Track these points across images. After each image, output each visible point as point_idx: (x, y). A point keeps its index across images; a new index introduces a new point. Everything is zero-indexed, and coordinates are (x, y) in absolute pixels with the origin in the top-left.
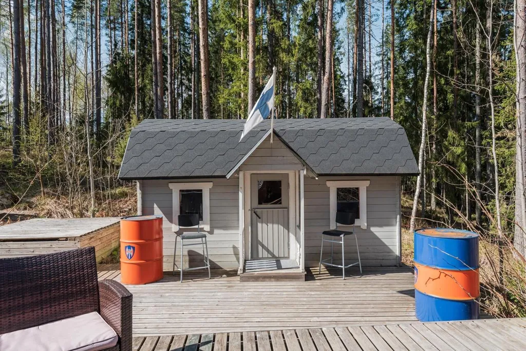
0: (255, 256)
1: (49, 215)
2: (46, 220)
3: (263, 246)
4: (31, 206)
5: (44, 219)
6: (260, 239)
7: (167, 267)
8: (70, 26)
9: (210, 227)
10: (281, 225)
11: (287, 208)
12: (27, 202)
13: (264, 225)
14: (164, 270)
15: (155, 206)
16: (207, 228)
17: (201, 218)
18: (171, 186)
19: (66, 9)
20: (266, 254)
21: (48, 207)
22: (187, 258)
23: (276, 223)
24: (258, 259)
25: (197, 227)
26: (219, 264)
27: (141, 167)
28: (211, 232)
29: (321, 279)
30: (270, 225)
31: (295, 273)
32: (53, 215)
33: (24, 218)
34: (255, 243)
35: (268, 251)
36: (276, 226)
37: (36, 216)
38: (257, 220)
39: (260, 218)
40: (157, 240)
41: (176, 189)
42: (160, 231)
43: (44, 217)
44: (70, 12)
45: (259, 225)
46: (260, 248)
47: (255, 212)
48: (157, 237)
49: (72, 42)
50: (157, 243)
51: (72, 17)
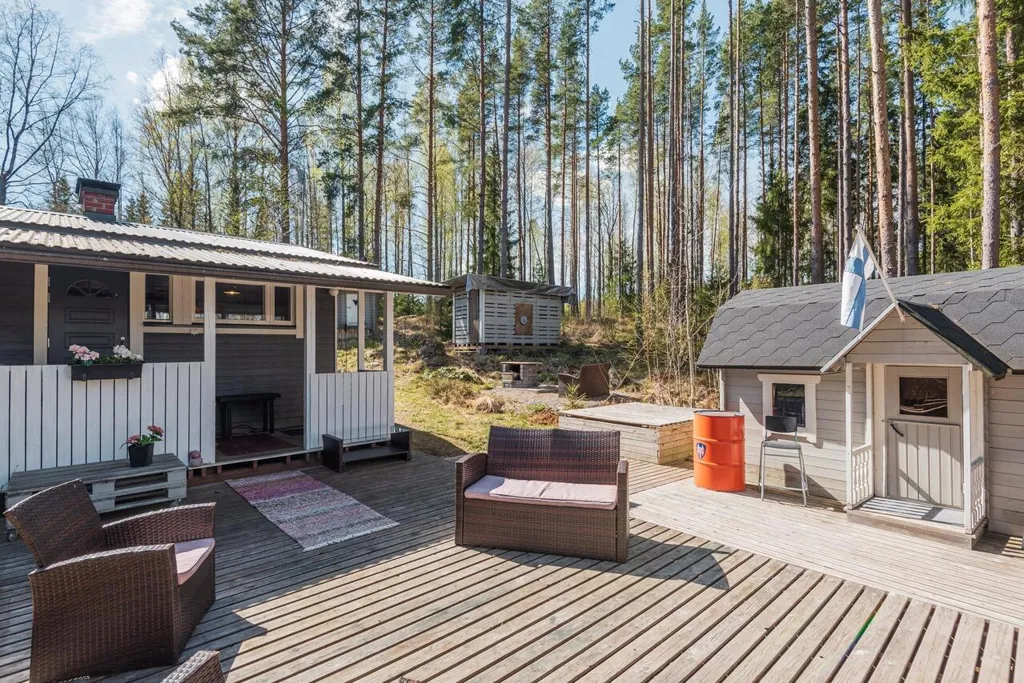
0: (892, 493)
1: (652, 400)
2: (649, 404)
3: (908, 480)
4: (638, 388)
5: (647, 404)
6: (902, 467)
7: (750, 478)
8: (711, 158)
9: (817, 438)
10: (947, 452)
11: (960, 426)
12: (636, 384)
13: (911, 448)
14: (747, 483)
15: (741, 400)
16: (812, 438)
17: (801, 422)
18: (761, 377)
19: (705, 138)
20: (914, 494)
21: (651, 391)
22: (783, 475)
23: (935, 447)
24: (898, 497)
25: (793, 434)
26: (830, 492)
27: (723, 354)
28: (818, 445)
29: (1012, 556)
30: (923, 450)
31: (955, 533)
32: (657, 401)
33: (626, 399)
34: (893, 473)
35: (919, 490)
36: (934, 452)
37: (639, 400)
38: (896, 439)
39: (902, 435)
40: (734, 442)
41: (767, 381)
42: (741, 433)
43: (646, 402)
44: (711, 141)
45: (902, 446)
46: (903, 483)
47: (892, 425)
48: (736, 438)
49: (714, 178)
50: (735, 447)
51: (714, 145)
